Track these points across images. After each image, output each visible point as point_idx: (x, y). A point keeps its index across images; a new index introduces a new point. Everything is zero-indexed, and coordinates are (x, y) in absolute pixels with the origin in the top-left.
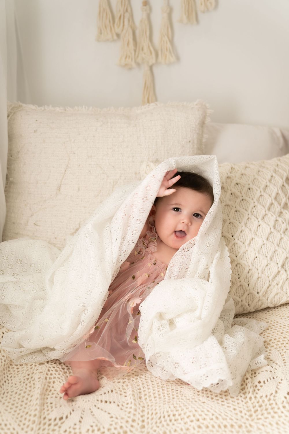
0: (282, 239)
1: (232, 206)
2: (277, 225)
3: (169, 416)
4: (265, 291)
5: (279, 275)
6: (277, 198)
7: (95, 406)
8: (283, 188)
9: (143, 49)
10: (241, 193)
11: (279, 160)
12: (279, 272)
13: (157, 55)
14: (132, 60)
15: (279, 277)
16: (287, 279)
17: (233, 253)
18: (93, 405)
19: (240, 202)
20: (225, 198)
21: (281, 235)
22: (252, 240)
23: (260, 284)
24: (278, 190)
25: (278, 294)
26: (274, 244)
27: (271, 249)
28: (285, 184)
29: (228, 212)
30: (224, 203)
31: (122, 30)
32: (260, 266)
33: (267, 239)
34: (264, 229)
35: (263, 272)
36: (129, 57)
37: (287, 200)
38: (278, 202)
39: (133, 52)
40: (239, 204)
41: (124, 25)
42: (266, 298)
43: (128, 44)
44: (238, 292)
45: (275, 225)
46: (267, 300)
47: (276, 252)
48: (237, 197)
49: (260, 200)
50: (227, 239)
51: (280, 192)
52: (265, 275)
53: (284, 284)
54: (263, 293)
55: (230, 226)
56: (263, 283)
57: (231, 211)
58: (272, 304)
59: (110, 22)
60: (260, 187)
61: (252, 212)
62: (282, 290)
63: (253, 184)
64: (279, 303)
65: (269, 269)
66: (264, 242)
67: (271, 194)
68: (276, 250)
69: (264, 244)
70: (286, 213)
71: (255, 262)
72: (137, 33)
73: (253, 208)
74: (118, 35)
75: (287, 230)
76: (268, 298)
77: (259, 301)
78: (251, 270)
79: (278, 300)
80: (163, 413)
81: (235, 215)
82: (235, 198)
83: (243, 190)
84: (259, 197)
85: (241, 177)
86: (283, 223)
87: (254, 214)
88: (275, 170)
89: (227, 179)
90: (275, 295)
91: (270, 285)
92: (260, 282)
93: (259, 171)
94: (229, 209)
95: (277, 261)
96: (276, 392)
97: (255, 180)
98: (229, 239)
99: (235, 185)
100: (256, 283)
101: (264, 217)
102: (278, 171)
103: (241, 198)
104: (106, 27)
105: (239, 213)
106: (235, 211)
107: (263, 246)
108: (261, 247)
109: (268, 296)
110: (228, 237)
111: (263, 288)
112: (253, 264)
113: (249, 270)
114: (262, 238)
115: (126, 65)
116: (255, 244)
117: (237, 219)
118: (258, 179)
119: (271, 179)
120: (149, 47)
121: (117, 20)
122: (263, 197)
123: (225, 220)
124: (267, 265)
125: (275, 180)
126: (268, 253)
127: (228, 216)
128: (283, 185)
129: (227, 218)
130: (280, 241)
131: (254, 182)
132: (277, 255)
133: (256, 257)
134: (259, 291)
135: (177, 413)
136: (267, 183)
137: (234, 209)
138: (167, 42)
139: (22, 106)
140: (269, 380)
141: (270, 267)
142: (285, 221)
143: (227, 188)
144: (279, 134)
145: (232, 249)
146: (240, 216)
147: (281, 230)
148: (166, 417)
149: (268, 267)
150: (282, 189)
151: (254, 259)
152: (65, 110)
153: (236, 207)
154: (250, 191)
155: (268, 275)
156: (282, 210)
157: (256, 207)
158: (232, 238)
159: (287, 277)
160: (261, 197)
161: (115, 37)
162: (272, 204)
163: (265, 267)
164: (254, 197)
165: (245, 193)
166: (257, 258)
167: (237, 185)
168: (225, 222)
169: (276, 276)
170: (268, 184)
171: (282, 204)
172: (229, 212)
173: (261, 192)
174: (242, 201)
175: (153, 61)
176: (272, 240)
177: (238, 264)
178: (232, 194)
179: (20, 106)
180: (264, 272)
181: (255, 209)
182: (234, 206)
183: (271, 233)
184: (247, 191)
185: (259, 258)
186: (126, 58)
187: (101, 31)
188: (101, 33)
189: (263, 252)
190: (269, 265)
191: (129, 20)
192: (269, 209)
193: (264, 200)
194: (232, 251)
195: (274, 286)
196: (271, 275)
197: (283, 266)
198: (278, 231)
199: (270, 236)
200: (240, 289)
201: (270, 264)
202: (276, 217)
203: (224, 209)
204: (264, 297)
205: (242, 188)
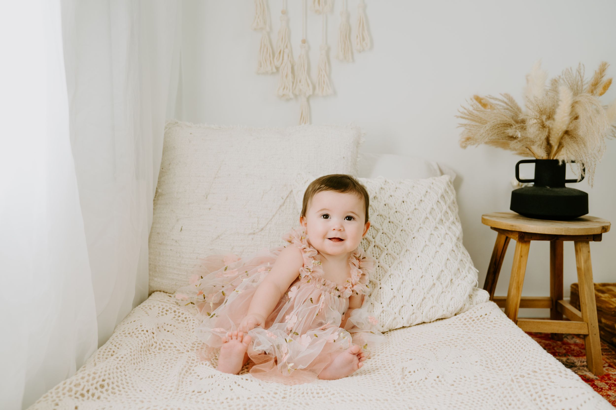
0: (437, 253)
1: (386, 217)
2: (433, 239)
3: (312, 393)
4: (420, 304)
5: (434, 287)
6: (432, 213)
7: (236, 383)
8: (438, 203)
9: (300, 82)
10: (395, 206)
11: (435, 179)
12: (434, 284)
13: (314, 88)
14: (290, 90)
15: (434, 290)
16: (443, 292)
17: (386, 264)
18: (233, 382)
19: (394, 213)
20: (378, 208)
21: (436, 248)
22: (406, 251)
23: (414, 297)
24: (433, 205)
25: (433, 307)
26: (429, 256)
27: (425, 261)
28: (440, 200)
29: (381, 222)
30: (376, 212)
31: (282, 64)
32: (414, 278)
33: (422, 251)
34: (419, 241)
35: (417, 284)
36: (287, 88)
37: (443, 216)
38: (433, 217)
39: (291, 84)
40: (393, 215)
41: (283, 60)
42: (421, 311)
43: (286, 76)
44: (391, 303)
45: (431, 238)
46: (422, 314)
47: (431, 264)
48: (390, 209)
49: (414, 213)
50: (380, 249)
51: (435, 207)
52: (420, 287)
53: (439, 297)
54: (417, 305)
55: (383, 236)
56: (418, 295)
57: (384, 221)
58: (427, 318)
59: (270, 56)
60: (414, 201)
61: (405, 224)
62: (438, 303)
63: (407, 198)
64: (435, 317)
65: (424, 281)
66: (419, 255)
67: (426, 208)
68: (431, 263)
69: (418, 257)
70: (442, 228)
71: (409, 273)
72: (296, 68)
73: (406, 221)
74: (277, 69)
75: (443, 245)
76: (423, 312)
77: (413, 314)
78: (405, 281)
79: (434, 314)
80: (307, 390)
81: (388, 226)
82: (388, 209)
83: (396, 202)
84: (414, 210)
85: (395, 191)
86: (439, 237)
87: (408, 227)
88: (430, 187)
89: (381, 189)
90: (430, 308)
91: (425, 298)
92: (414, 294)
93: (414, 187)
94: (382, 219)
95: (432, 273)
96: (426, 379)
97: (409, 194)
98: (382, 249)
99: (389, 197)
100: (410, 295)
101: (418, 230)
102: (433, 188)
103: (395, 210)
104: (266, 61)
105: (392, 225)
106: (389, 221)
107: (417, 258)
108: (416, 259)
109: (423, 310)
110: (381, 247)
111: (417, 300)
112: (407, 275)
113: (403, 281)
114: (416, 250)
115: (284, 95)
116: (410, 256)
117: (391, 230)
118: (412, 193)
119: (426, 194)
120: (306, 80)
121: (277, 55)
122: (417, 211)
123: (378, 229)
124: (422, 277)
125: (430, 196)
126: (422, 265)
127: (382, 226)
128: (438, 201)
129: (380, 228)
130: (435, 254)
131: (408, 196)
132: (433, 267)
133: (410, 269)
134: (413, 304)
135: (321, 392)
136: (421, 197)
137: (388, 220)
138: (324, 76)
139: (177, 123)
140: (419, 370)
141: (425, 279)
142: (441, 235)
143: (381, 198)
144: (436, 167)
145: (385, 259)
146: (394, 228)
147: (436, 243)
148: (309, 393)
149: (423, 278)
150: (437, 205)
151: (408, 271)
152: (220, 128)
153: (389, 218)
154: (404, 204)
155: (423, 287)
156: (437, 225)
157: (410, 220)
158: (385, 248)
159: (443, 289)
160: (415, 210)
161: (274, 70)
162: (427, 218)
163: (420, 279)
164: (408, 210)
165: (398, 206)
166: (412, 270)
167: (390, 197)
168: (378, 231)
169: (431, 289)
170: (423, 199)
171: (438, 219)
172: (383, 222)
173: (415, 205)
174: (395, 213)
175: (311, 92)
176: (427, 253)
177: (391, 274)
178: (385, 205)
179: (176, 123)
180: (419, 284)
181: (410, 222)
182: (387, 216)
183: (426, 246)
184: (401, 204)
185: (414, 270)
186: (284, 89)
187: (261, 63)
188: (261, 66)
189: (417, 264)
190: (423, 277)
191: (288, 56)
192: (424, 223)
193: (418, 214)
194: (385, 261)
195: (429, 298)
196: (426, 287)
197: (438, 278)
198: (434, 245)
199: (425, 248)
200: (394, 300)
201: (425, 276)
202: (431, 231)
203: (376, 218)
204: (419, 310)
205: (396, 201)
